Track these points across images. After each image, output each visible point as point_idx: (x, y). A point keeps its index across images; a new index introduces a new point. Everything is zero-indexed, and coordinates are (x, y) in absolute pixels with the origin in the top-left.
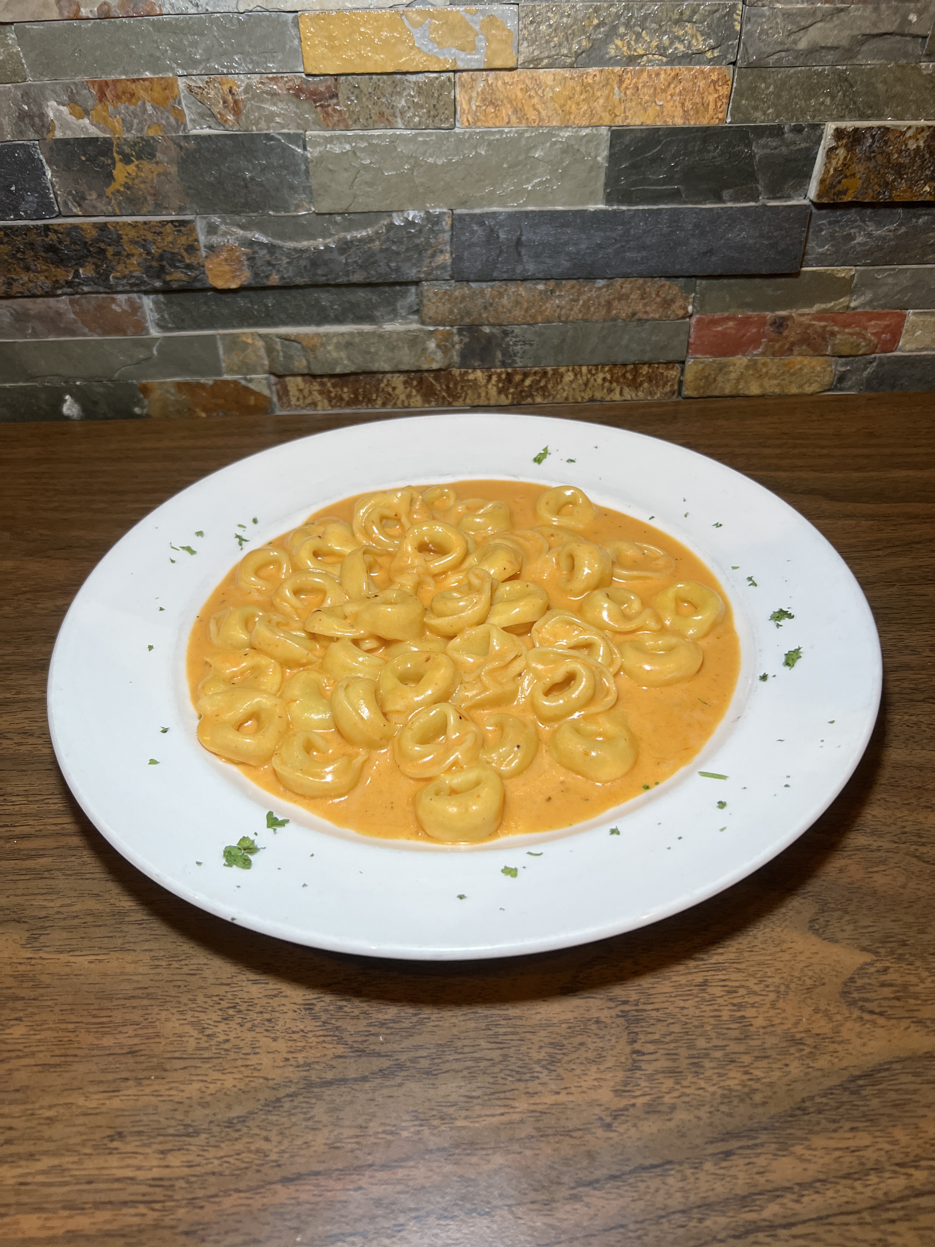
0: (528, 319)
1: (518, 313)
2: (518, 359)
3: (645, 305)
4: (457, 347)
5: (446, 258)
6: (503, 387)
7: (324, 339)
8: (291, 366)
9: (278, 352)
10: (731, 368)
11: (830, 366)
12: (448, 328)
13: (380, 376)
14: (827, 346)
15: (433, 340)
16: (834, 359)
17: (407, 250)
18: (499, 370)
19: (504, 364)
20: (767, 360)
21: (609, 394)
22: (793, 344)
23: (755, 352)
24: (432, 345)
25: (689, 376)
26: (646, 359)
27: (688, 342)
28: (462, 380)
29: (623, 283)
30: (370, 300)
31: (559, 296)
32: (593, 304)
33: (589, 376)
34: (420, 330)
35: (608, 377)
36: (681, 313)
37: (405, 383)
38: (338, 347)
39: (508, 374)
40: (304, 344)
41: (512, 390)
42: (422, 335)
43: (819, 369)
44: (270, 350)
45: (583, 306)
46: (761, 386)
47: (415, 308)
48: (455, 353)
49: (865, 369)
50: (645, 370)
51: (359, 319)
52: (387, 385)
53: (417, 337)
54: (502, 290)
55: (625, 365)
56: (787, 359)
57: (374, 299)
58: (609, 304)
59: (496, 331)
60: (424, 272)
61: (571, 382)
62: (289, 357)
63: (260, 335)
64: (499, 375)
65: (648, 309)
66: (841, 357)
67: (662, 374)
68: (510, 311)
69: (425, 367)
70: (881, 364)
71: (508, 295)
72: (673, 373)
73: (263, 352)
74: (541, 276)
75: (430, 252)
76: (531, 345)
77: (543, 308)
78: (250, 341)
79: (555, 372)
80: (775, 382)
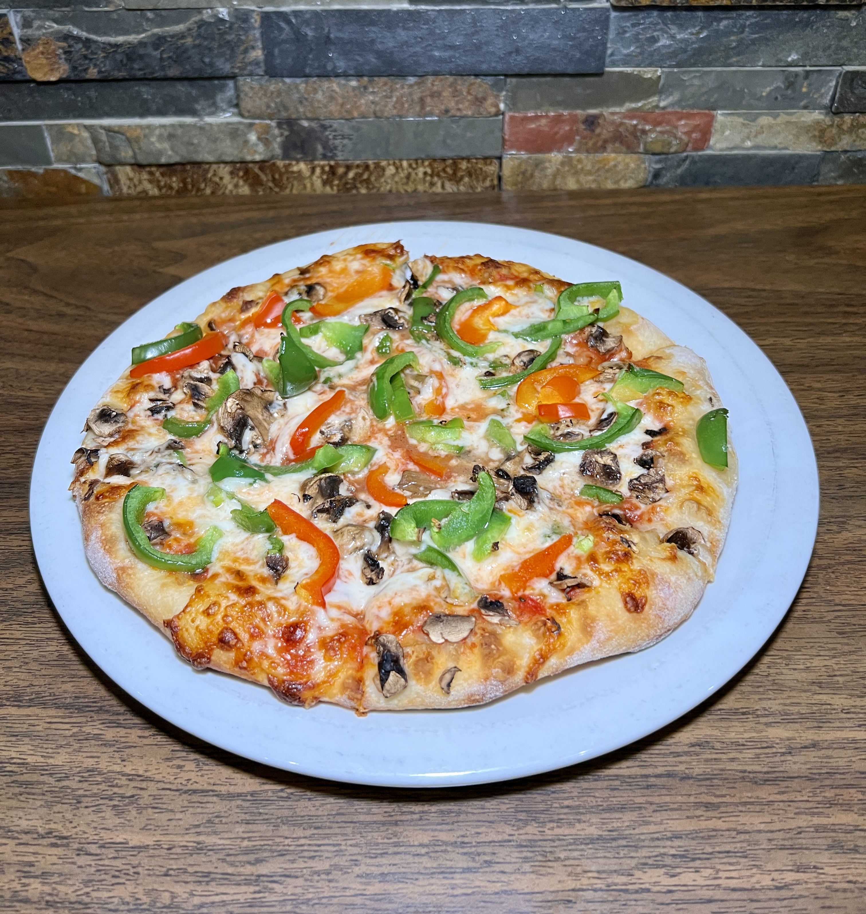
0: (345, 114)
1: (333, 108)
2: (339, 154)
3: (457, 103)
4: (279, 140)
5: (258, 54)
6: (327, 179)
7: (147, 131)
8: (118, 156)
9: (105, 143)
10: (547, 165)
11: (644, 162)
12: (268, 122)
13: (207, 166)
14: (639, 144)
15: (254, 133)
16: (647, 156)
17: (220, 46)
18: (322, 163)
19: (325, 157)
20: (583, 156)
21: (431, 188)
22: (606, 141)
23: (570, 150)
24: (253, 137)
25: (506, 172)
26: (464, 155)
27: (503, 138)
28: (287, 172)
29: (434, 81)
30: (190, 94)
31: (373, 92)
32: (407, 101)
33: (410, 170)
34: (240, 123)
35: (429, 171)
36: (493, 110)
37: (231, 173)
38: (160, 137)
39: (331, 167)
40: (128, 135)
41: (336, 182)
42: (241, 127)
43: (632, 165)
44: (96, 141)
45: (396, 102)
46: (578, 182)
47: (235, 102)
48: (276, 146)
49: (679, 166)
50: (464, 165)
51: (180, 112)
52: (215, 175)
53: (237, 129)
54: (315, 86)
55: (444, 160)
56: (600, 156)
57: (194, 92)
58: (422, 100)
59: (314, 125)
60: (239, 68)
61: (393, 175)
62: (114, 148)
63: (85, 127)
64: (322, 167)
65: (461, 106)
66: (654, 154)
67: (481, 169)
68: (326, 106)
69: (249, 158)
70: (694, 162)
71: (323, 91)
72: (492, 169)
73: (89, 142)
74: (351, 72)
75: (242, 48)
76: (350, 139)
77: (358, 104)
78: (76, 132)
79: (377, 165)
80: (591, 178)
